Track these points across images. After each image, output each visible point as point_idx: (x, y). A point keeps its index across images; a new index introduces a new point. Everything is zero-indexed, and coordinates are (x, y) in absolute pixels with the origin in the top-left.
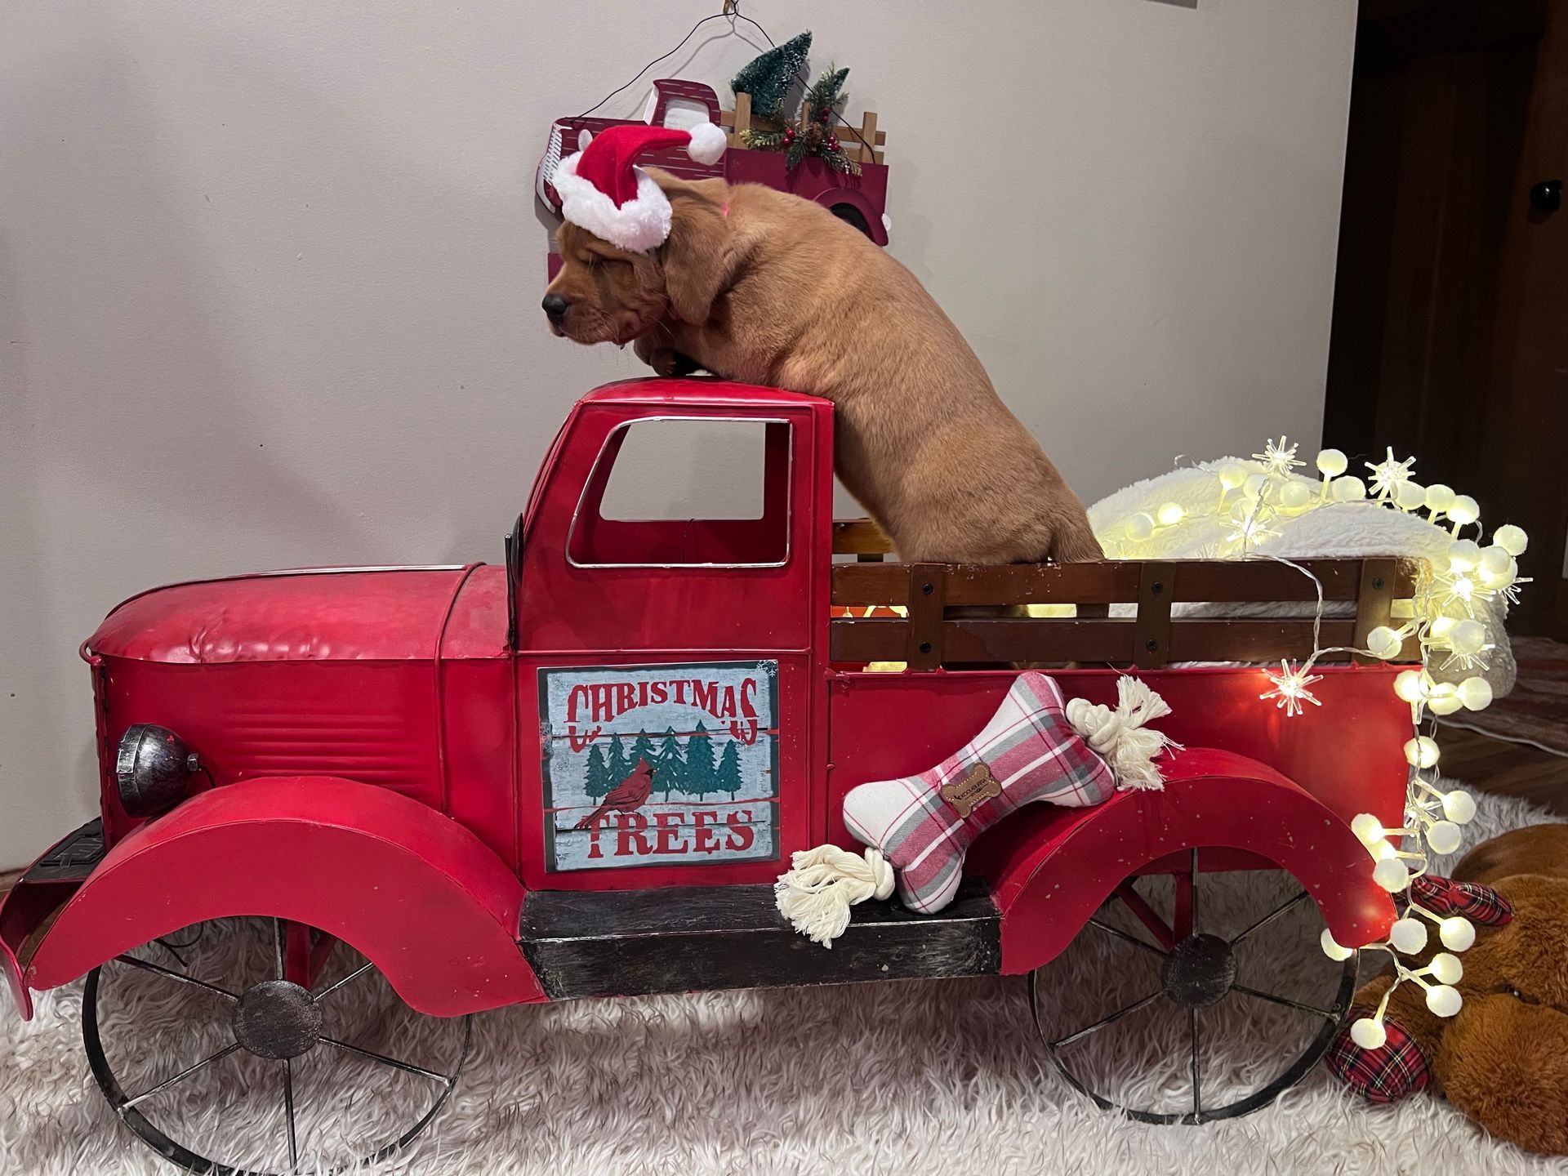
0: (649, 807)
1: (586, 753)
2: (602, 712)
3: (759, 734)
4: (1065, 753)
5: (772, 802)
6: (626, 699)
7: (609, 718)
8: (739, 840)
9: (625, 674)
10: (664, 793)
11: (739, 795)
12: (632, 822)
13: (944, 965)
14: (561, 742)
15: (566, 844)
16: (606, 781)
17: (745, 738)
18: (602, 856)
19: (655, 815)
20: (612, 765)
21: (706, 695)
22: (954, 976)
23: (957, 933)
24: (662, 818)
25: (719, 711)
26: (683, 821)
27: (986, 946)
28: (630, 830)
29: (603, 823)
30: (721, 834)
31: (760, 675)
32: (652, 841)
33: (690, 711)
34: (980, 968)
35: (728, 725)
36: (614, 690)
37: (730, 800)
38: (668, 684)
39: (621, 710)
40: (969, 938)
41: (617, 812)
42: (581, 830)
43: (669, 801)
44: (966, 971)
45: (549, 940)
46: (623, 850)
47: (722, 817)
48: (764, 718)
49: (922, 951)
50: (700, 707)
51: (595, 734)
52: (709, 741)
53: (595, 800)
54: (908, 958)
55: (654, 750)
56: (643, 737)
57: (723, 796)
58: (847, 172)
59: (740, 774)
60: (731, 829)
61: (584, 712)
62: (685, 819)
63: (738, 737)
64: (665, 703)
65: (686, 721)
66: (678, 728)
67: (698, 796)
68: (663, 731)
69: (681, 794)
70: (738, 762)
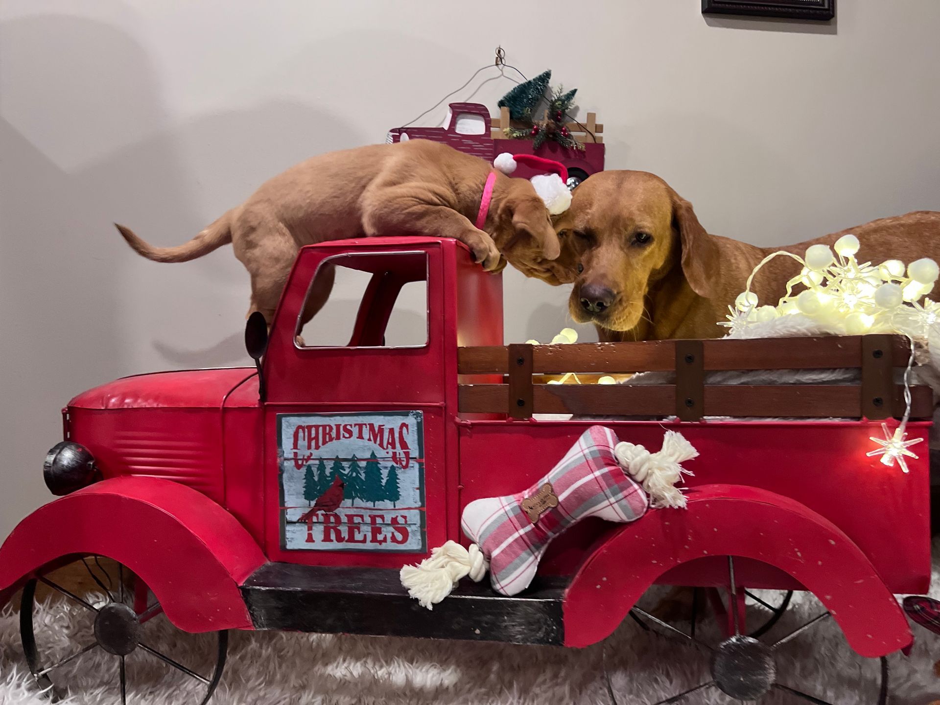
0: (342, 509)
1: (303, 470)
2: (313, 443)
3: (411, 461)
4: (603, 475)
5: (420, 510)
6: (328, 436)
7: (317, 447)
8: (399, 537)
9: (327, 418)
10: (351, 500)
11: (399, 504)
12: (332, 519)
13: (520, 634)
14: (289, 462)
15: (292, 532)
16: (316, 490)
17: (402, 465)
18: (313, 541)
19: (346, 515)
20: (319, 479)
21: (377, 434)
22: (529, 644)
23: (530, 610)
24: (350, 517)
25: (385, 445)
26: (363, 520)
27: (552, 622)
28: (332, 525)
29: (315, 519)
30: (388, 531)
32: (345, 534)
33: (367, 444)
34: (548, 640)
35: (391, 455)
36: (321, 429)
37: (393, 508)
38: (353, 426)
39: (324, 443)
40: (539, 615)
41: (323, 512)
42: (301, 522)
43: (354, 506)
44: (538, 640)
46: (327, 539)
47: (388, 520)
48: (414, 452)
49: (504, 621)
50: (373, 441)
51: (309, 458)
52: (379, 465)
53: (310, 503)
54: (493, 625)
55: (345, 470)
56: (338, 461)
57: (388, 504)
58: (575, 149)
59: (399, 490)
60: (394, 528)
61: (303, 443)
62: (365, 519)
63: (397, 464)
64: (352, 438)
65: (364, 450)
66: (359, 456)
67: (372, 503)
68: (350, 457)
69: (361, 501)
70: (398, 481)
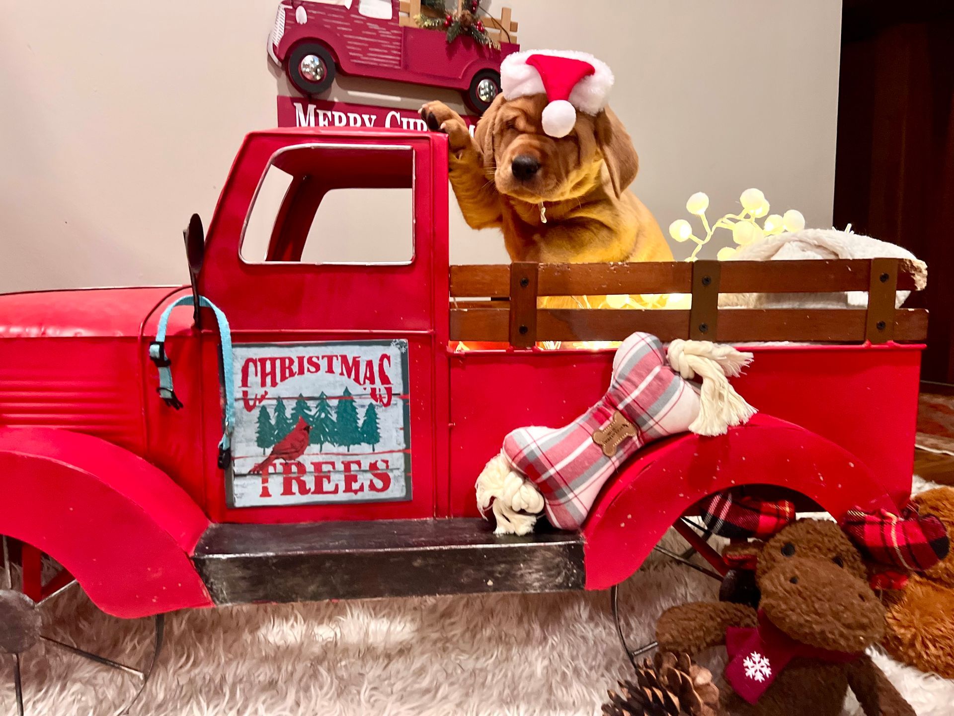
0: (307, 456)
1: (256, 412)
2: (268, 379)
3: (393, 398)
5: (405, 453)
6: (287, 370)
7: (274, 384)
8: (379, 484)
9: (287, 349)
10: (319, 445)
11: (378, 447)
12: (294, 469)
13: (538, 582)
15: (243, 486)
16: (272, 435)
17: (383, 403)
18: (269, 495)
19: (312, 463)
20: (277, 422)
21: (351, 367)
22: (547, 591)
23: (549, 554)
24: (318, 466)
25: (362, 381)
26: (334, 468)
27: (572, 566)
28: (293, 475)
29: (271, 469)
30: (365, 479)
31: (394, 351)
32: (311, 484)
33: (338, 379)
34: (568, 584)
35: (369, 391)
36: (278, 363)
37: (372, 452)
38: (320, 358)
39: (283, 378)
40: (558, 560)
41: (282, 461)
42: (254, 474)
43: (323, 452)
44: (557, 586)
45: (216, 556)
46: (287, 491)
47: (365, 465)
48: (397, 386)
49: (520, 569)
50: (346, 376)
51: (263, 397)
53: (264, 451)
54: (508, 575)
55: (310, 410)
56: (301, 401)
57: (365, 448)
58: (490, 47)
59: (378, 431)
60: (373, 474)
61: (254, 379)
62: (336, 466)
63: (377, 401)
64: (319, 373)
65: (335, 387)
66: (328, 393)
67: (346, 448)
68: (317, 395)
69: (333, 446)
70: (377, 421)
